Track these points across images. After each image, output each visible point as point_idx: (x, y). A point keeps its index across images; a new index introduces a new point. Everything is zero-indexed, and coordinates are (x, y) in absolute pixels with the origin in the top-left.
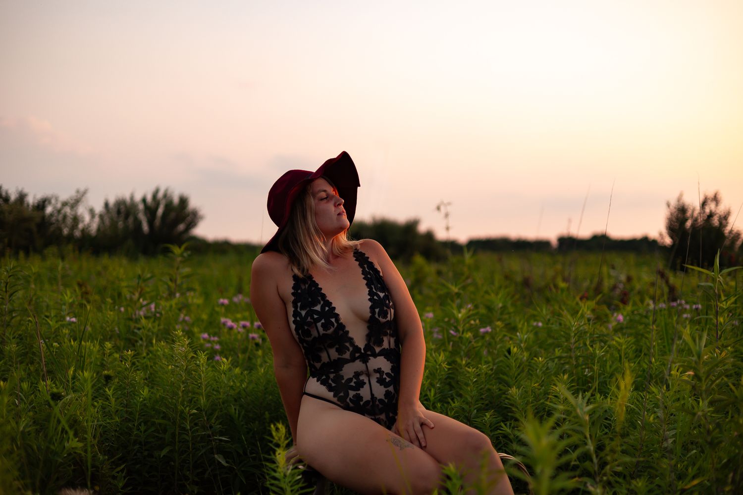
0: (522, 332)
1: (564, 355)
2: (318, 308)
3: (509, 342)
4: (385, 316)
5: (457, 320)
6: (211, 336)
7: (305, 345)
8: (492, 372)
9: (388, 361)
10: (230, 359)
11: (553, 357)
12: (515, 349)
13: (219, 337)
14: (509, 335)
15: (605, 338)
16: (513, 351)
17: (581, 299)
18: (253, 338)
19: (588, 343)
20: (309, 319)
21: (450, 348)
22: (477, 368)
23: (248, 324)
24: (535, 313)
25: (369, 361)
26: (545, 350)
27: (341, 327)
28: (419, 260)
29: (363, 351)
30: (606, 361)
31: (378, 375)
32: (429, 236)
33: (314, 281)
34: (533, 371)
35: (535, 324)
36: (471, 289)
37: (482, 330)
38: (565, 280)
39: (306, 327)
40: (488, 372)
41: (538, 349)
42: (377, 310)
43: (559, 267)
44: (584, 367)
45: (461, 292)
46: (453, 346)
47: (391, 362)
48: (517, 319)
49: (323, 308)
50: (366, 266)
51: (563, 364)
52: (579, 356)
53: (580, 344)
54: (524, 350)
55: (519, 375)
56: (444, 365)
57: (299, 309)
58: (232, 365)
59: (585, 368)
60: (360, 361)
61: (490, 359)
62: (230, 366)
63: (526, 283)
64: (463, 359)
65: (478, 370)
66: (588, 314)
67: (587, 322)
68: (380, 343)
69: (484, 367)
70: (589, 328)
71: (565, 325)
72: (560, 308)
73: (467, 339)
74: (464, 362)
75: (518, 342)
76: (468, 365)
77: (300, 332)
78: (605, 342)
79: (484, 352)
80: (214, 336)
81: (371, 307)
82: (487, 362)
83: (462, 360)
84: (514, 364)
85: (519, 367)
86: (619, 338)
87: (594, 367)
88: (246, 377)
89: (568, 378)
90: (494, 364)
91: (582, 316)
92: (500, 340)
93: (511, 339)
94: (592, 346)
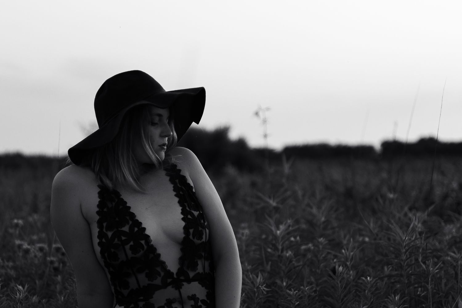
0: (348, 250)
1: (394, 273)
2: (126, 229)
3: (333, 260)
4: (200, 238)
5: (275, 237)
6: (5, 261)
7: (111, 269)
8: (315, 294)
9: (203, 286)
10: (26, 287)
11: (382, 276)
12: (341, 268)
13: (14, 262)
14: (333, 253)
15: (439, 253)
16: (338, 270)
17: (410, 209)
18: (52, 262)
19: (420, 260)
20: (116, 241)
21: (268, 268)
22: (299, 291)
23: (45, 246)
24: (361, 227)
25: (183, 287)
26: (373, 267)
27: (152, 249)
28: (231, 171)
29: (175, 276)
30: (440, 278)
31: (192, 302)
32: (241, 144)
33: (122, 199)
34: (360, 292)
35: (361, 239)
36: (291, 202)
37: (303, 247)
38: (392, 189)
39: (113, 250)
40: (311, 294)
41: (365, 268)
42: (191, 231)
43: (384, 175)
44: (416, 286)
45: (280, 206)
46: (271, 267)
47: (206, 288)
48: (342, 234)
49: (131, 228)
50: (177, 181)
51: (393, 283)
52: (412, 274)
53: (411, 261)
54: (350, 268)
55: (345, 296)
56: (263, 288)
57: (104, 230)
58: (29, 292)
59: (418, 287)
60: (172, 287)
61: (313, 279)
62: (26, 293)
63: (349, 193)
64: (284, 280)
65: (300, 292)
66: (420, 227)
67: (418, 236)
68: (194, 267)
69: (307, 289)
70: (421, 243)
71: (395, 240)
72: (389, 221)
73: (288, 258)
74: (285, 284)
75: (343, 260)
76: (289, 287)
77: (106, 255)
78: (438, 258)
79: (306, 271)
80: (8, 261)
81: (185, 228)
82: (309, 283)
83: (282, 282)
84: (340, 285)
85: (345, 288)
86: (454, 253)
87: (427, 286)
88: (45, 305)
89: (400, 299)
90: (317, 285)
91: (414, 230)
92: (324, 258)
93: (336, 257)
94: (424, 263)
